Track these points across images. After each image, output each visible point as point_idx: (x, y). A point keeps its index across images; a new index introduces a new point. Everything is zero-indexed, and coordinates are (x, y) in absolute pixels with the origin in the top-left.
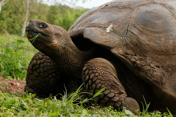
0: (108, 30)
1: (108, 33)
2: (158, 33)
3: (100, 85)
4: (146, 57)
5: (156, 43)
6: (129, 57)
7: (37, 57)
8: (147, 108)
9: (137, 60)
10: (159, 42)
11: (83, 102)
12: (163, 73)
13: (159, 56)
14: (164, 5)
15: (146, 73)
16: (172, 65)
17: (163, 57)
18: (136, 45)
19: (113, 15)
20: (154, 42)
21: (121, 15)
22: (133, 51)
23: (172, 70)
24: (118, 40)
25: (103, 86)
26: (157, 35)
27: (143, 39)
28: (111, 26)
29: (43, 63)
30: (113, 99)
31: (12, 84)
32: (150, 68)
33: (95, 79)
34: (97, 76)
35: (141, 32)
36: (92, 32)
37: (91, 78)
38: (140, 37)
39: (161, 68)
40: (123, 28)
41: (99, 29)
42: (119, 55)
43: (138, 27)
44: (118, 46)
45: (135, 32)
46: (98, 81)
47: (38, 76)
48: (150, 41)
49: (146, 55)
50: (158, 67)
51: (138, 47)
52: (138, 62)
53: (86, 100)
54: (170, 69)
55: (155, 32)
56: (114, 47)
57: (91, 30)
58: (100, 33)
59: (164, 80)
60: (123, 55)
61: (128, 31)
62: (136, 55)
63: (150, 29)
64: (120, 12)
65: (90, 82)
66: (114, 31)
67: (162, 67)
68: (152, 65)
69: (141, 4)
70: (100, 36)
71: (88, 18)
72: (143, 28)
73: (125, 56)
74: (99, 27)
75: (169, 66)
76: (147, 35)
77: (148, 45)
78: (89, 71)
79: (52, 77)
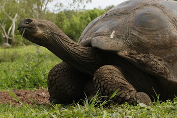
0: (112, 36)
1: (112, 39)
2: (155, 31)
3: (111, 89)
4: (149, 53)
5: (155, 40)
6: (134, 56)
7: (52, 74)
8: (158, 98)
9: (141, 58)
10: (157, 38)
11: (103, 104)
12: (165, 65)
13: (160, 51)
14: (155, 5)
15: (151, 68)
16: (172, 56)
17: (163, 51)
18: (138, 45)
19: (113, 23)
20: (153, 39)
21: (120, 21)
22: (137, 51)
23: (173, 61)
24: (122, 43)
25: (114, 89)
26: (154, 33)
27: (143, 38)
28: (114, 32)
29: (58, 78)
30: (125, 99)
31: (38, 95)
32: (153, 63)
33: (106, 85)
34: (107, 83)
35: (141, 32)
36: (98, 40)
37: (102, 85)
38: (140, 37)
39: (163, 61)
40: (124, 32)
41: (104, 37)
42: (125, 56)
43: (137, 29)
44: (123, 49)
45: (135, 33)
46: (109, 86)
47: (56, 90)
48: (149, 39)
49: (148, 52)
50: (160, 60)
51: (140, 47)
52: (143, 59)
53: (105, 102)
54: (171, 60)
55: (152, 31)
56: (120, 51)
57: (97, 39)
58: (105, 40)
59: (168, 70)
60: (128, 56)
61: (128, 34)
62: (139, 54)
63: (147, 29)
64: (119, 18)
65: (102, 89)
66: (117, 36)
67: (164, 59)
68: (155, 60)
69: (136, 8)
70: (106, 43)
71: (93, 29)
72: (141, 29)
73: (130, 57)
74: (103, 35)
75: (169, 58)
76: (146, 34)
77: (148, 43)
78: (99, 79)
79: (68, 88)
